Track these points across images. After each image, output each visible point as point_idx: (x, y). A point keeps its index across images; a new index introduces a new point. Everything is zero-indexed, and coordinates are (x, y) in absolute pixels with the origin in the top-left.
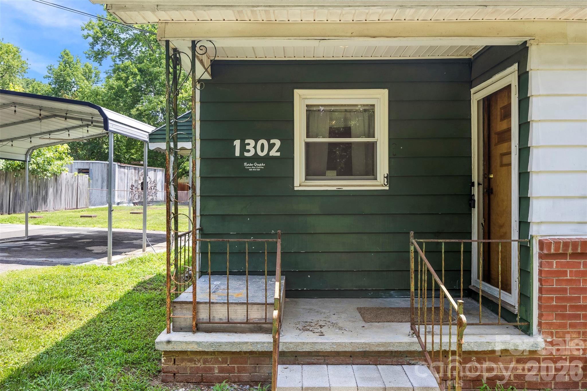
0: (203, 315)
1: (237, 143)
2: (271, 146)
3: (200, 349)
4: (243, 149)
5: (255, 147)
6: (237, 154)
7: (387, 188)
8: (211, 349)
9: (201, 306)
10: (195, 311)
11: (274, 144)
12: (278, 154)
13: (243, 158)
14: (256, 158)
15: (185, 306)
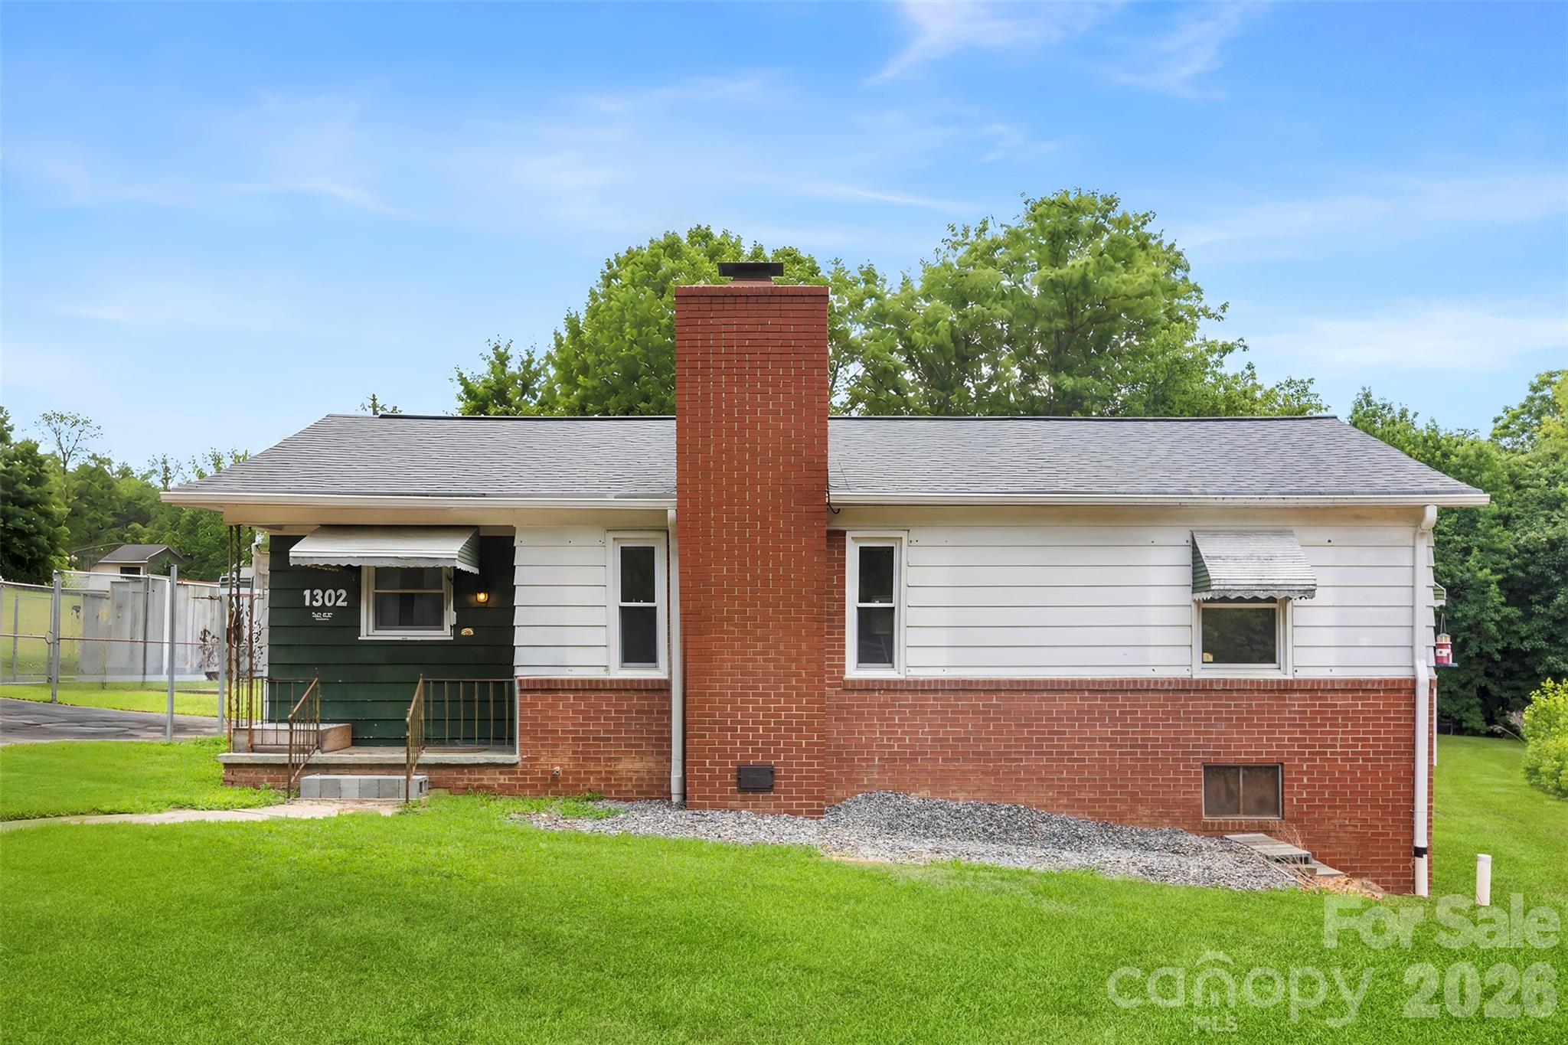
0: (257, 740)
1: (307, 593)
2: (337, 598)
3: (253, 762)
4: (313, 598)
5: (323, 597)
6: (307, 603)
7: (452, 638)
8: (261, 762)
9: (256, 732)
10: (251, 738)
11: (341, 594)
12: (345, 604)
13: (312, 608)
14: (323, 608)
15: (243, 732)
